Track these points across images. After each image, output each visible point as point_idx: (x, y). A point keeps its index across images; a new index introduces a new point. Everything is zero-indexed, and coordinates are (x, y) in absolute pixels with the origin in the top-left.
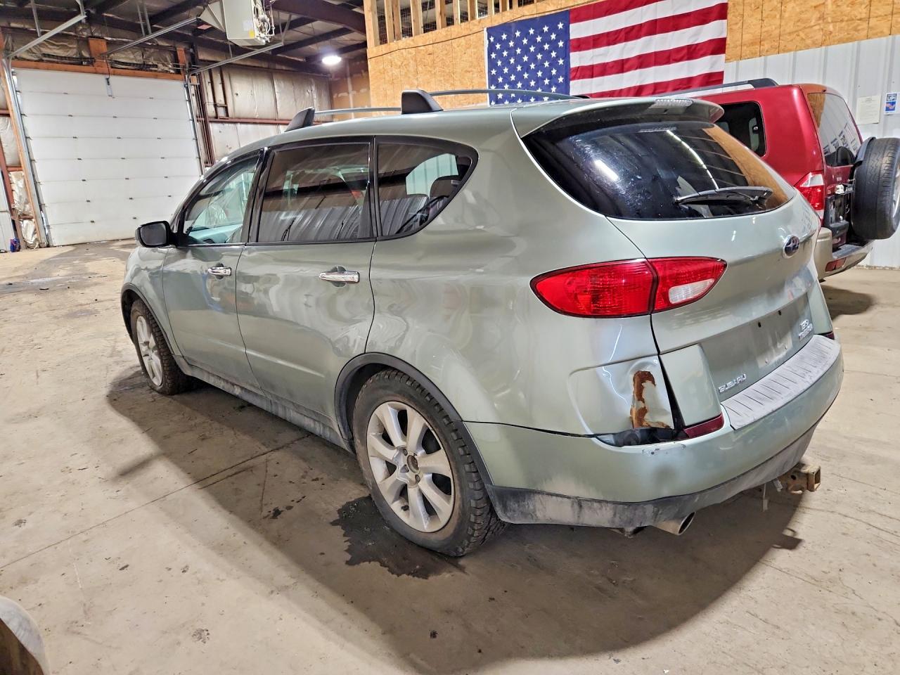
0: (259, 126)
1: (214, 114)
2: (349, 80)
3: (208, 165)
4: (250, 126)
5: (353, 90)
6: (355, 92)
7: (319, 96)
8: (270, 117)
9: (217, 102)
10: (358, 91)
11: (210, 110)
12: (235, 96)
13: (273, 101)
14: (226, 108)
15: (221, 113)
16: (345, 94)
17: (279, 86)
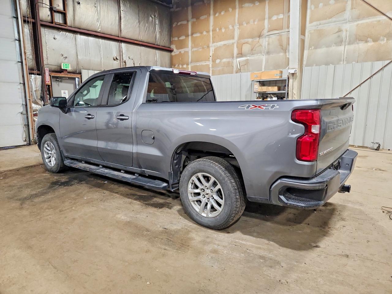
0: (100, 40)
1: (49, 18)
2: (190, 8)
3: (35, 72)
4: (91, 39)
5: (193, 18)
6: (195, 20)
7: (161, 22)
8: (113, 33)
9: (55, 5)
10: (198, 18)
11: (44, 13)
12: (76, 4)
13: (117, 18)
14: (64, 15)
15: (58, 18)
16: (184, 22)
17: (124, 5)
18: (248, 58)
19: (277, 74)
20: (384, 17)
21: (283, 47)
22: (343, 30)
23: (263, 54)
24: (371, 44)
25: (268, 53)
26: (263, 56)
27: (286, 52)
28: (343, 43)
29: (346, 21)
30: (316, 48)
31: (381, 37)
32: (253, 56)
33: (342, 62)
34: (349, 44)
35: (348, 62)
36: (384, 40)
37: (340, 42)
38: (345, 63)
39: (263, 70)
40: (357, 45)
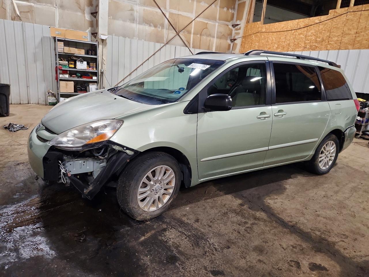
18: (32, 4)
19: (85, 37)
20: (160, 11)
21: (80, 5)
22: (135, 10)
23: (55, 6)
24: (153, 28)
25: (62, 7)
26: (55, 9)
27: (84, 13)
28: (135, 22)
29: (136, 3)
30: (114, 18)
31: (158, 25)
32: (39, 3)
33: (135, 38)
34: (140, 23)
35: (139, 39)
36: (160, 28)
37: (133, 20)
38: (137, 39)
39: (57, 26)
40: (144, 26)
